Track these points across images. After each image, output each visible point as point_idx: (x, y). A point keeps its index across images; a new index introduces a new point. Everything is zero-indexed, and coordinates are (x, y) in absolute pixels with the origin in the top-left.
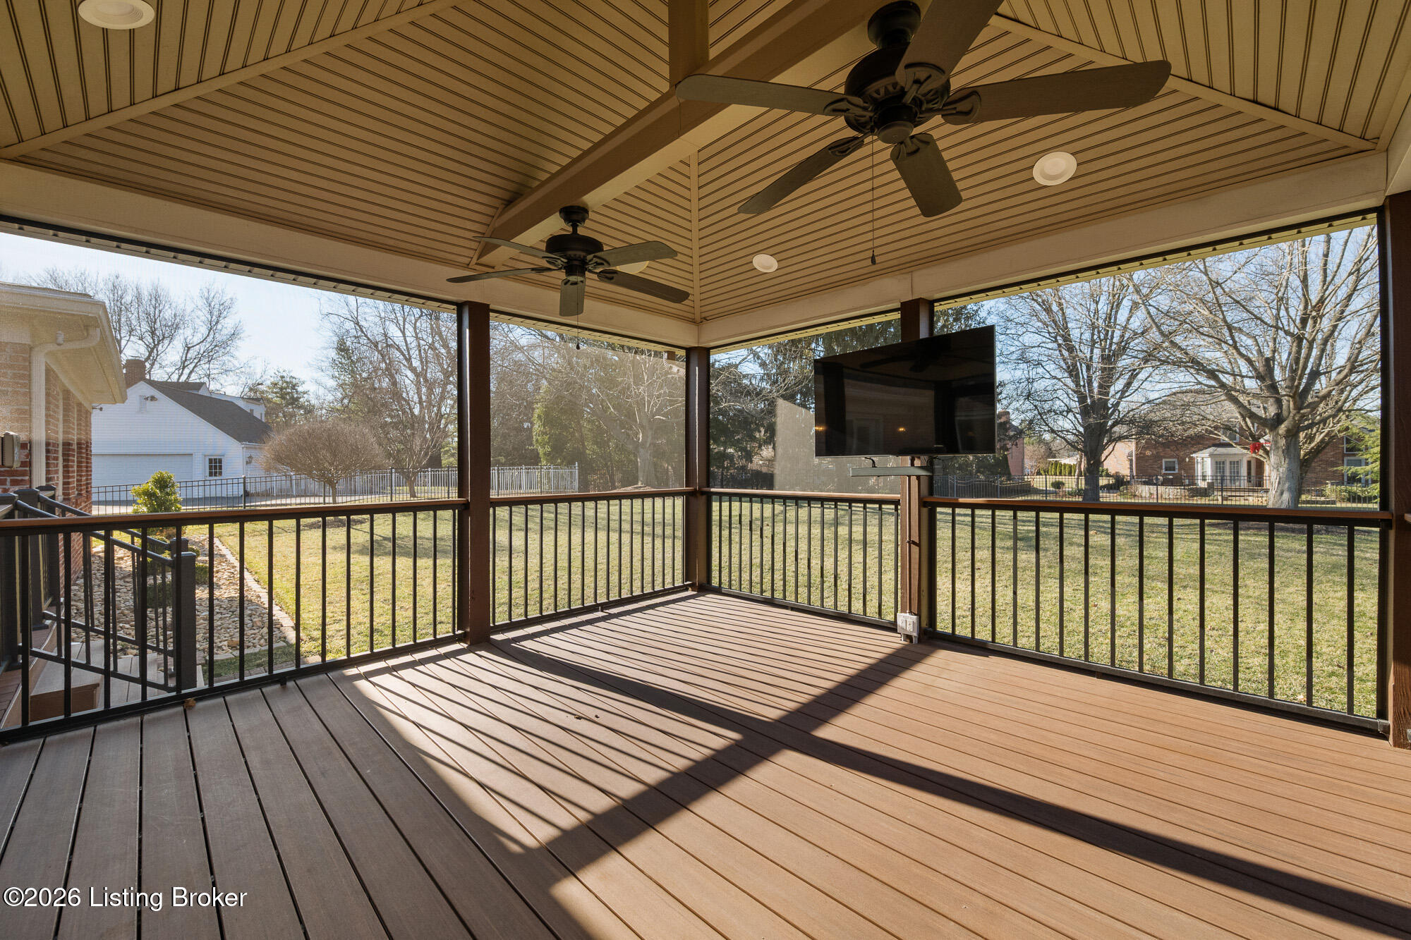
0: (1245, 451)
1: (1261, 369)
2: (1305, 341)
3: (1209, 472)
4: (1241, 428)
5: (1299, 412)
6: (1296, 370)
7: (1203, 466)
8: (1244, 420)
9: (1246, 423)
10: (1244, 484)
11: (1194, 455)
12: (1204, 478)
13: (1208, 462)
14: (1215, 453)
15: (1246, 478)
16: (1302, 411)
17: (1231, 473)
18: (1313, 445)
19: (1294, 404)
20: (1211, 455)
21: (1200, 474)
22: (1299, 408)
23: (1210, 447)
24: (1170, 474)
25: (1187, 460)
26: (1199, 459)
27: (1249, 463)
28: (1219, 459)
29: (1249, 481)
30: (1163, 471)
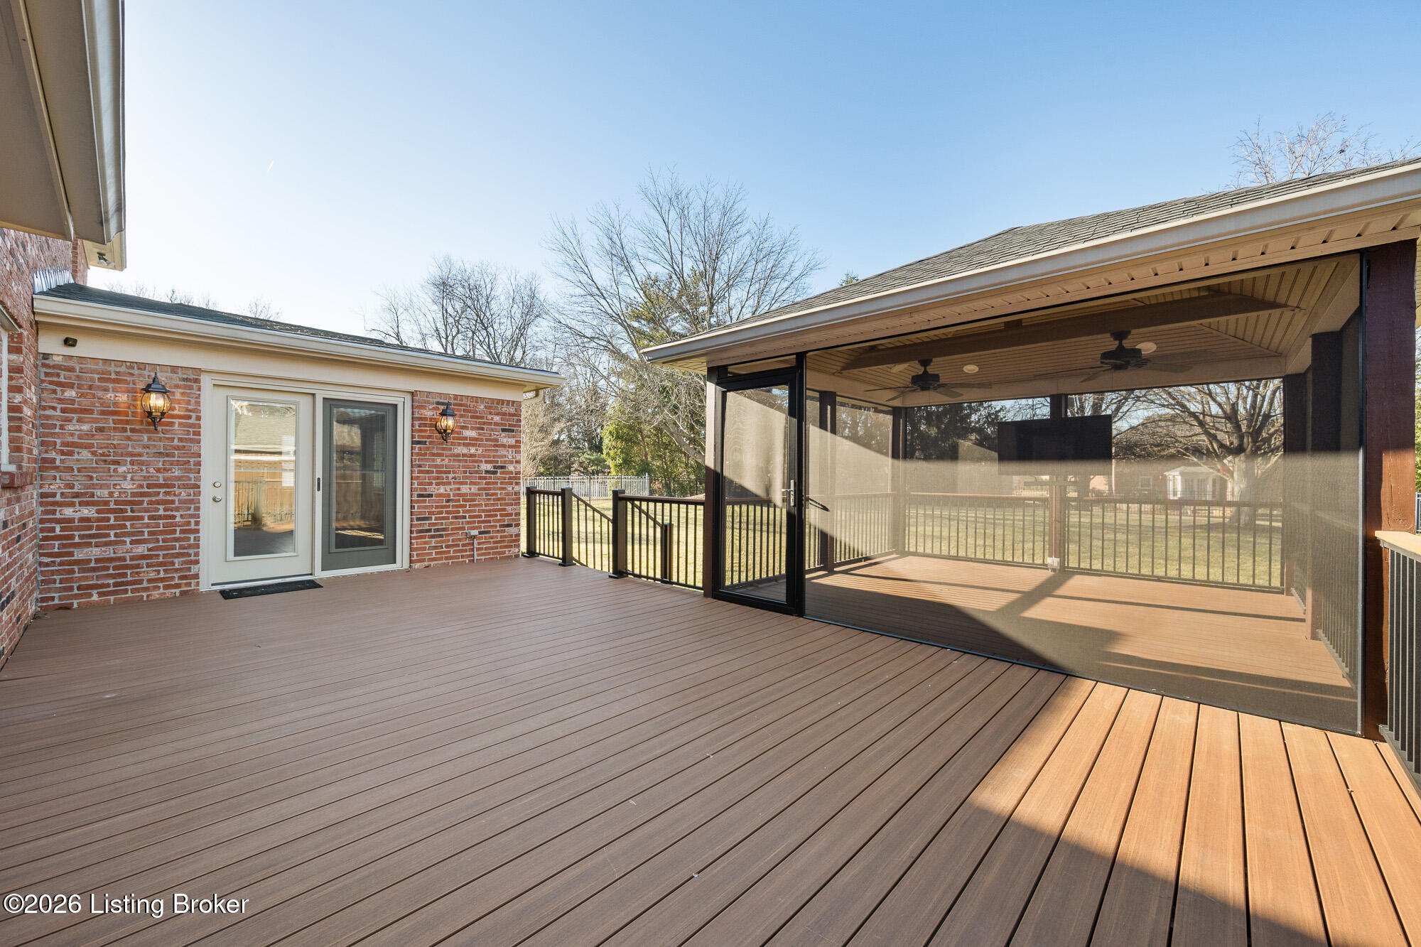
0: (1211, 470)
1: (1228, 411)
2: (1259, 396)
3: (1179, 488)
4: (1208, 449)
5: (1255, 445)
6: (1254, 414)
7: (1174, 483)
8: (1211, 443)
9: (1212, 446)
11: (1167, 473)
12: (1175, 494)
13: (1179, 478)
14: (1186, 471)
15: (1211, 493)
16: (1257, 444)
17: (1198, 488)
18: (1268, 466)
19: (1252, 439)
20: (1182, 474)
21: (1171, 489)
22: (1255, 441)
24: (1146, 490)
25: (1160, 477)
26: (1171, 477)
27: (1214, 481)
28: (1188, 477)
29: (1214, 497)
30: (1140, 487)
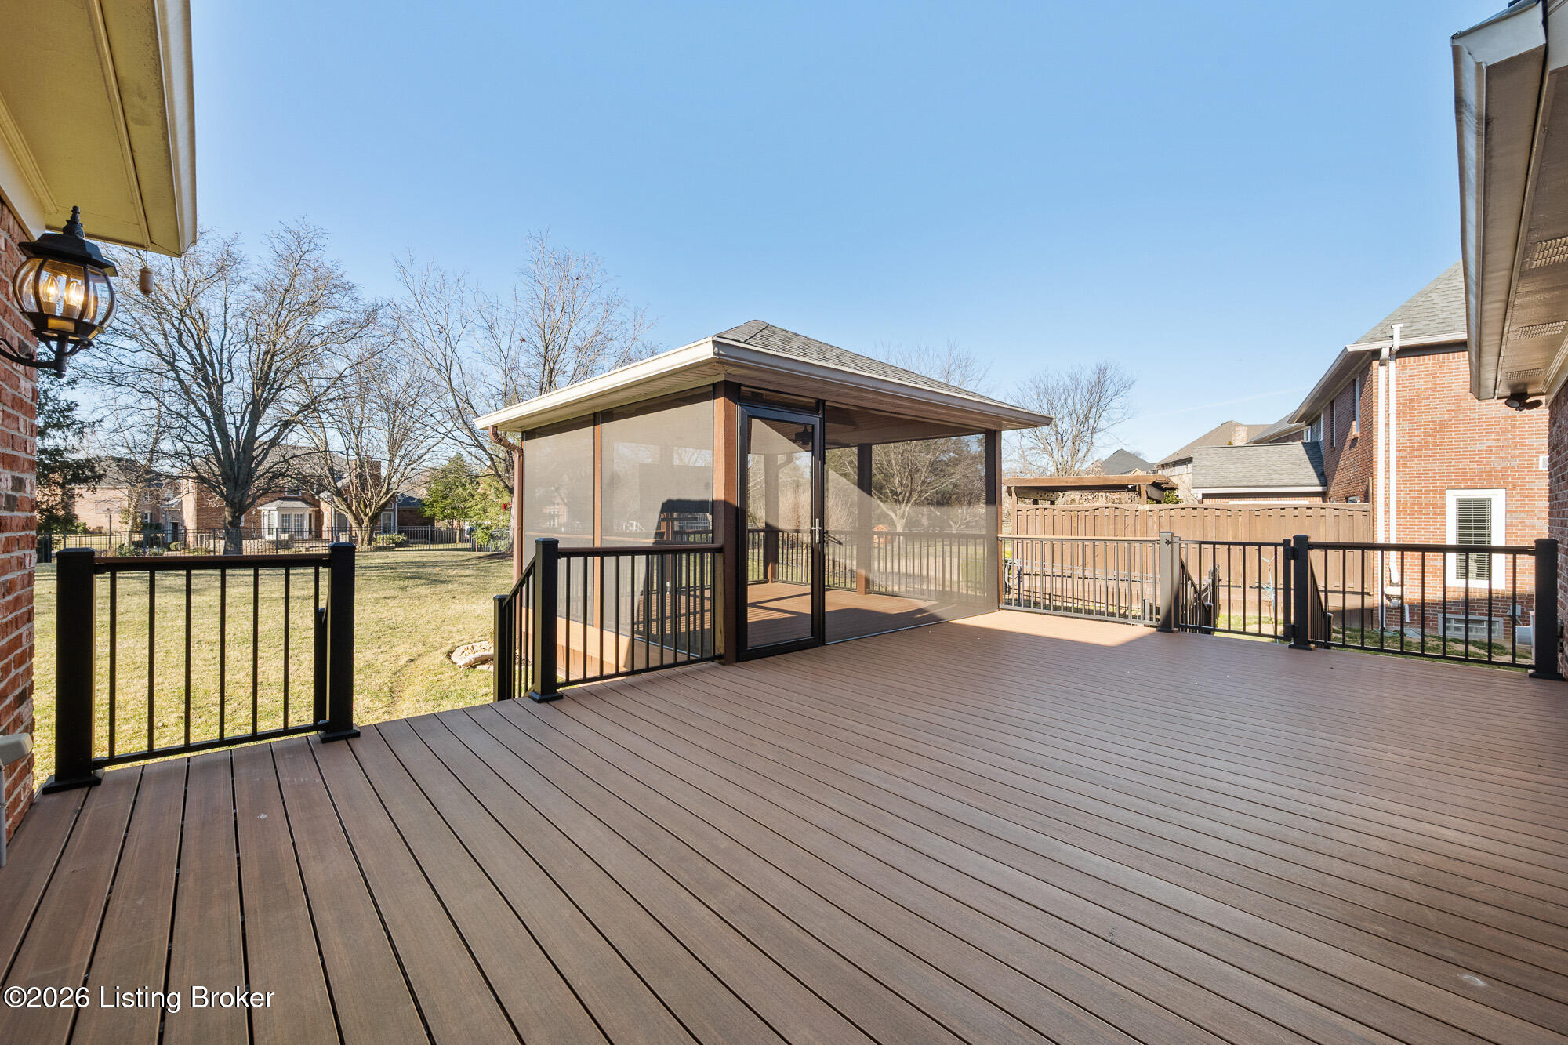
0: (307, 504)
3: (275, 525)
7: (269, 519)
10: (306, 535)
11: (260, 508)
12: (269, 531)
13: (275, 515)
14: (283, 506)
15: (307, 530)
17: (295, 525)
20: (279, 509)
21: (266, 526)
23: (275, 500)
25: (254, 513)
26: (266, 513)
27: (310, 515)
28: (285, 513)
29: (310, 533)
